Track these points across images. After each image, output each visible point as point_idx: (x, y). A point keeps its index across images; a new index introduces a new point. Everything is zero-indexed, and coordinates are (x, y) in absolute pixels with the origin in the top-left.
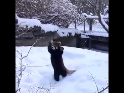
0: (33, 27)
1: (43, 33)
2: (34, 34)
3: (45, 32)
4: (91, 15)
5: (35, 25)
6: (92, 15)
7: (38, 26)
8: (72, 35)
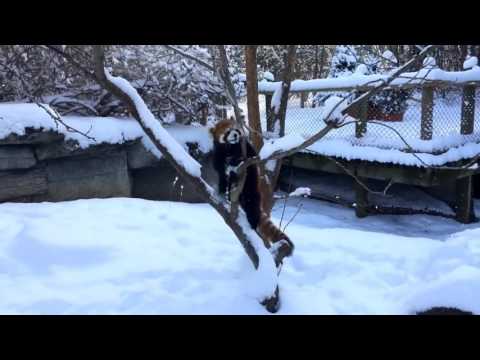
0: (21, 133)
1: (72, 150)
2: (35, 156)
3: (80, 148)
4: (269, 80)
5: (29, 125)
6: (273, 79)
7: (42, 128)
8: (200, 152)
